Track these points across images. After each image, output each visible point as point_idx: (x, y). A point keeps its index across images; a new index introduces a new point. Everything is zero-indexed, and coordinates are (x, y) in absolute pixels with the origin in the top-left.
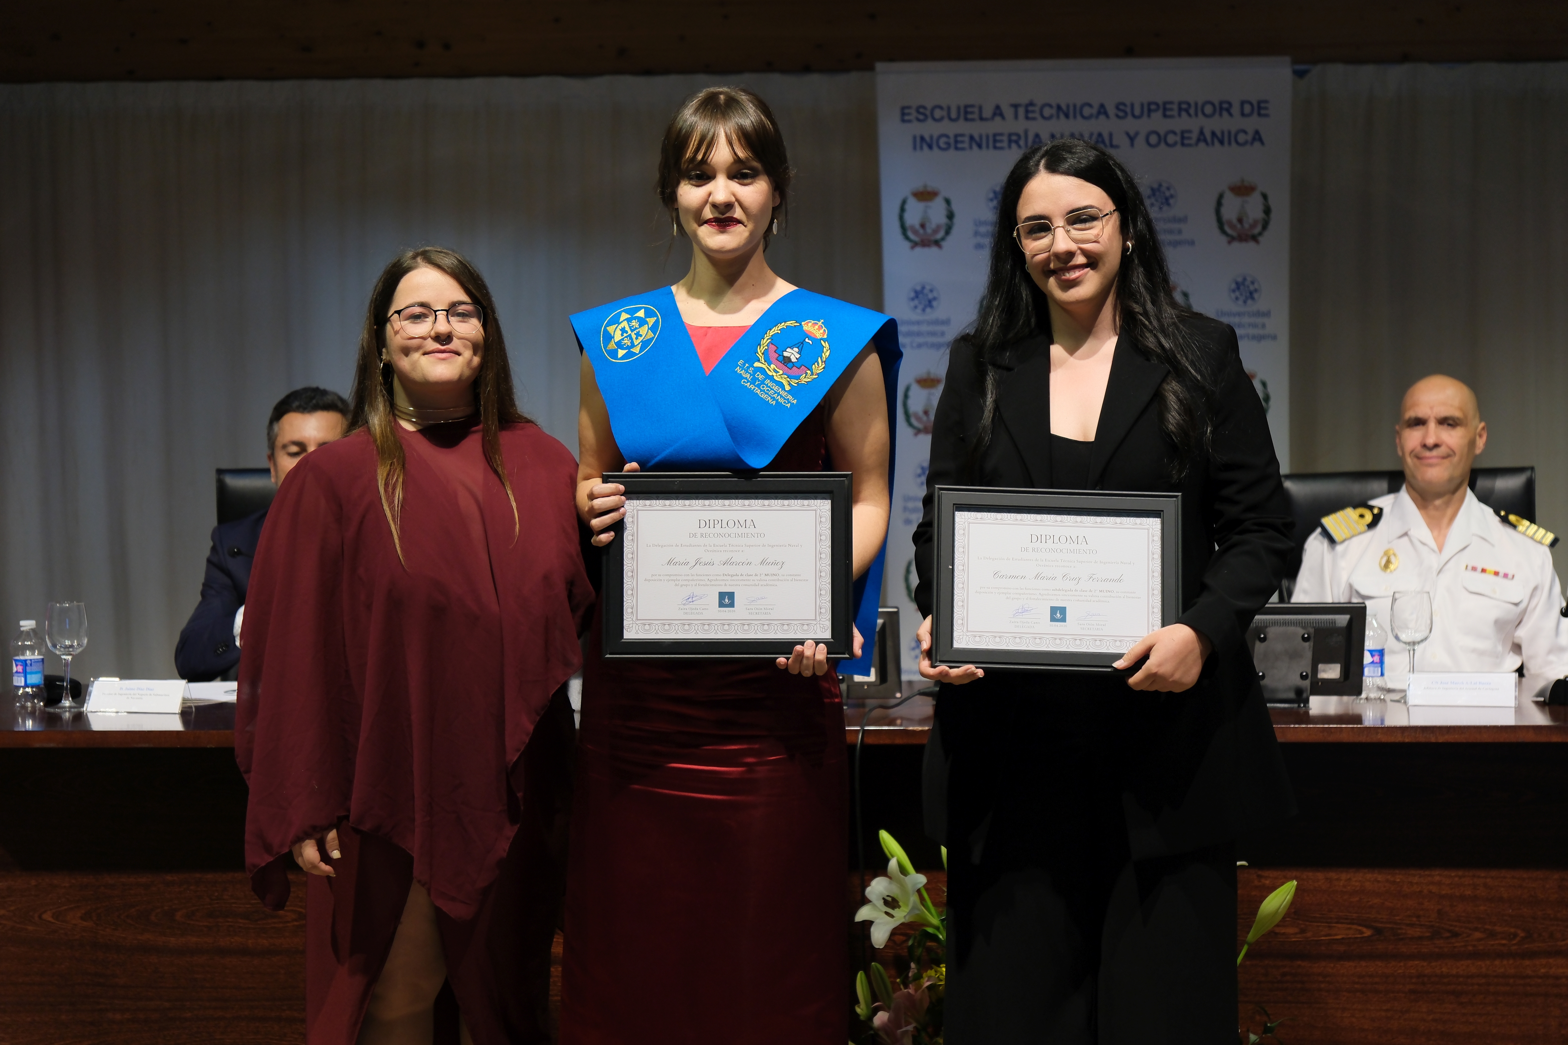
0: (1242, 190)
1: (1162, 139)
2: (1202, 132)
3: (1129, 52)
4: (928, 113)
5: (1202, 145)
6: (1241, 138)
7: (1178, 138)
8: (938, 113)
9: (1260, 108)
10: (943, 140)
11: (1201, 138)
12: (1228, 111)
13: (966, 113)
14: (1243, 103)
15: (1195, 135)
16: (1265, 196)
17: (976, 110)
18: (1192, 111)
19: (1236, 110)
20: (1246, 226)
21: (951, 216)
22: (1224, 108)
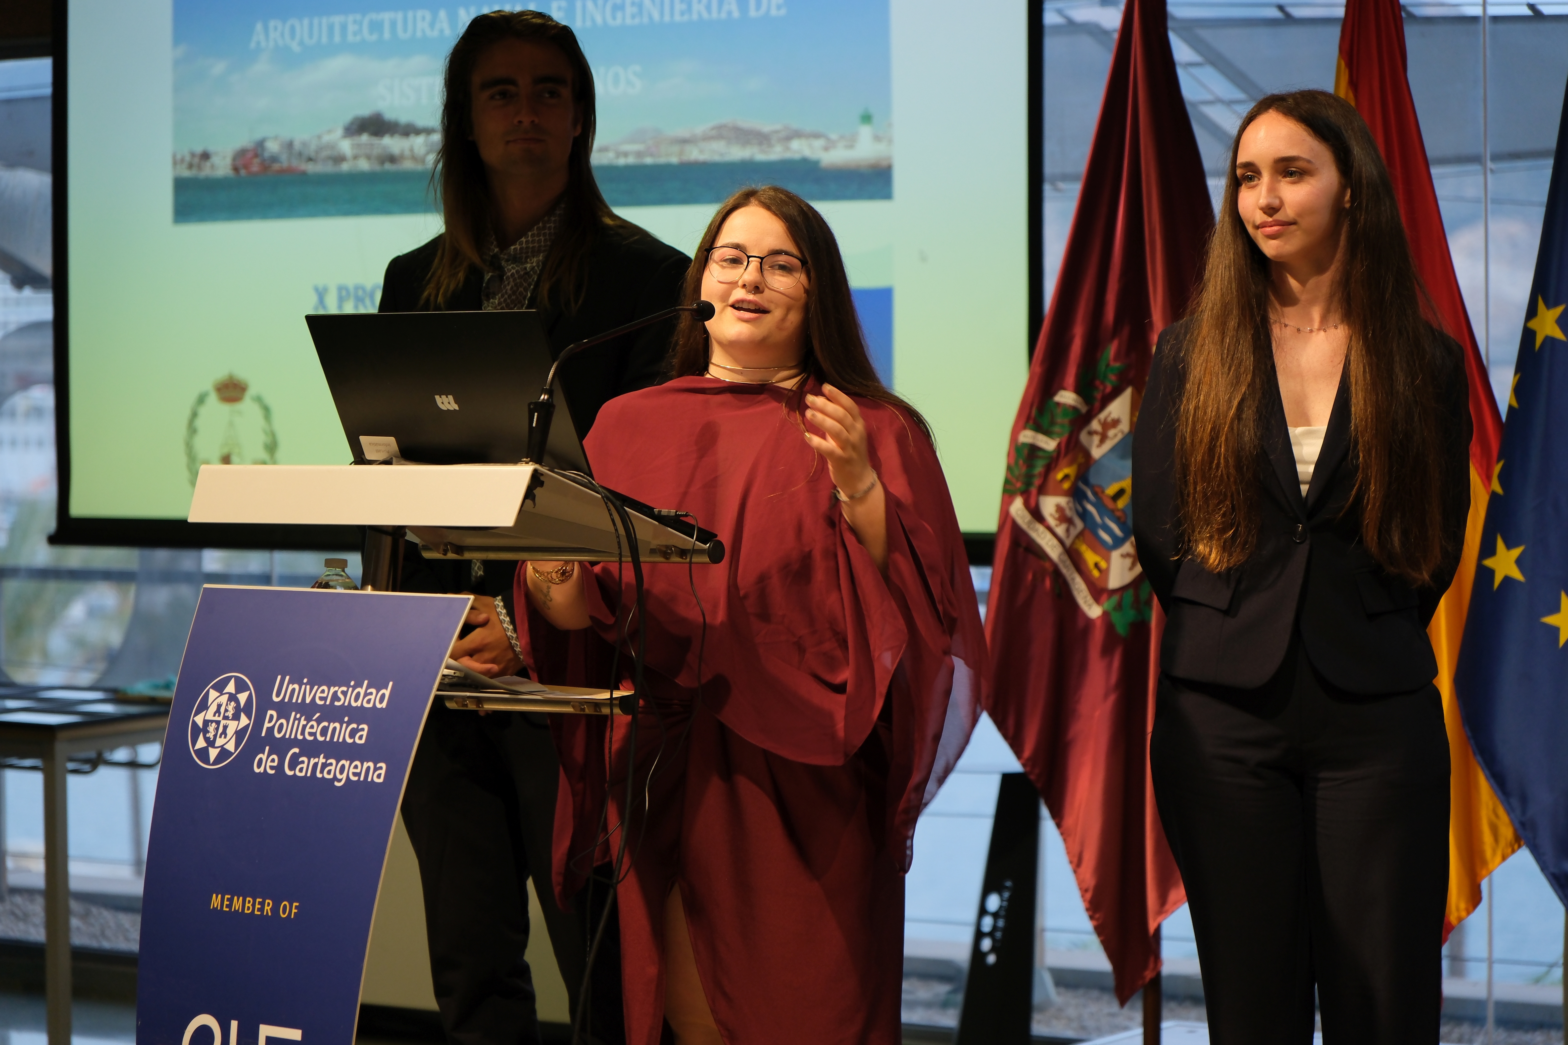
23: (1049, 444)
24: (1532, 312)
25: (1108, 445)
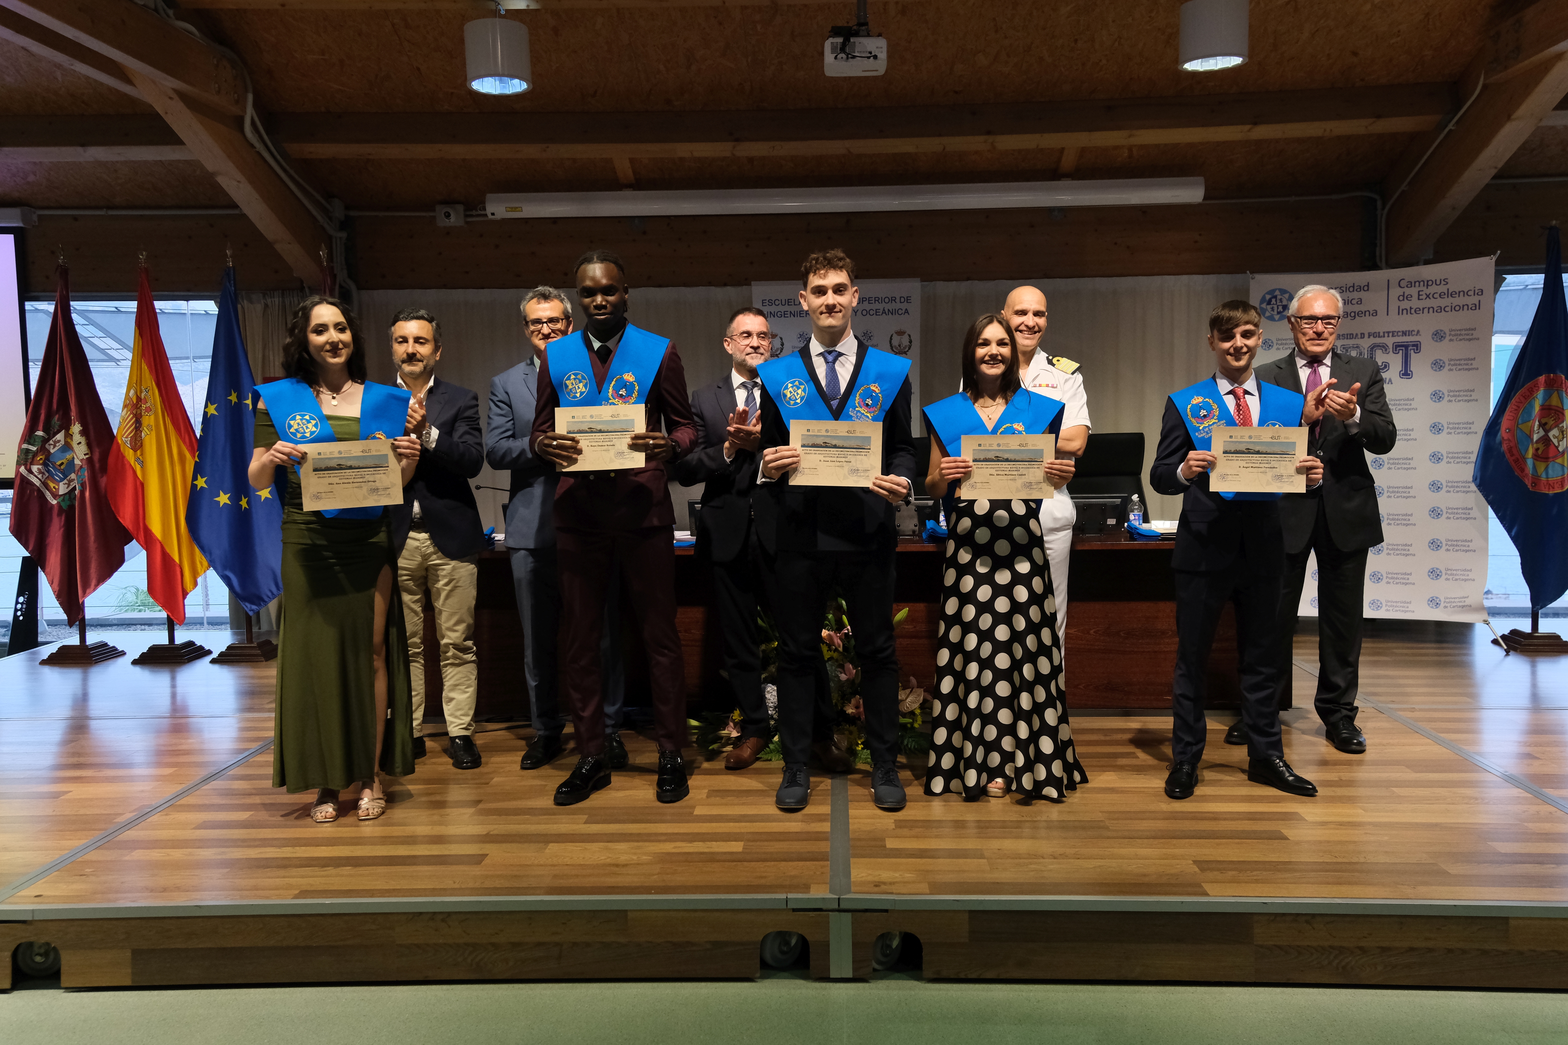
0: (900, 333)
1: (868, 312)
2: (884, 310)
4: (773, 302)
5: (884, 315)
6: (900, 312)
7: (874, 312)
8: (777, 303)
9: (908, 300)
10: (779, 313)
11: (884, 312)
12: (895, 300)
13: (788, 302)
14: (900, 298)
15: (881, 311)
16: (910, 336)
18: (880, 301)
19: (898, 300)
20: (902, 348)
21: (782, 344)
22: (893, 300)
23: (34, 449)
24: (206, 406)
25: (56, 449)
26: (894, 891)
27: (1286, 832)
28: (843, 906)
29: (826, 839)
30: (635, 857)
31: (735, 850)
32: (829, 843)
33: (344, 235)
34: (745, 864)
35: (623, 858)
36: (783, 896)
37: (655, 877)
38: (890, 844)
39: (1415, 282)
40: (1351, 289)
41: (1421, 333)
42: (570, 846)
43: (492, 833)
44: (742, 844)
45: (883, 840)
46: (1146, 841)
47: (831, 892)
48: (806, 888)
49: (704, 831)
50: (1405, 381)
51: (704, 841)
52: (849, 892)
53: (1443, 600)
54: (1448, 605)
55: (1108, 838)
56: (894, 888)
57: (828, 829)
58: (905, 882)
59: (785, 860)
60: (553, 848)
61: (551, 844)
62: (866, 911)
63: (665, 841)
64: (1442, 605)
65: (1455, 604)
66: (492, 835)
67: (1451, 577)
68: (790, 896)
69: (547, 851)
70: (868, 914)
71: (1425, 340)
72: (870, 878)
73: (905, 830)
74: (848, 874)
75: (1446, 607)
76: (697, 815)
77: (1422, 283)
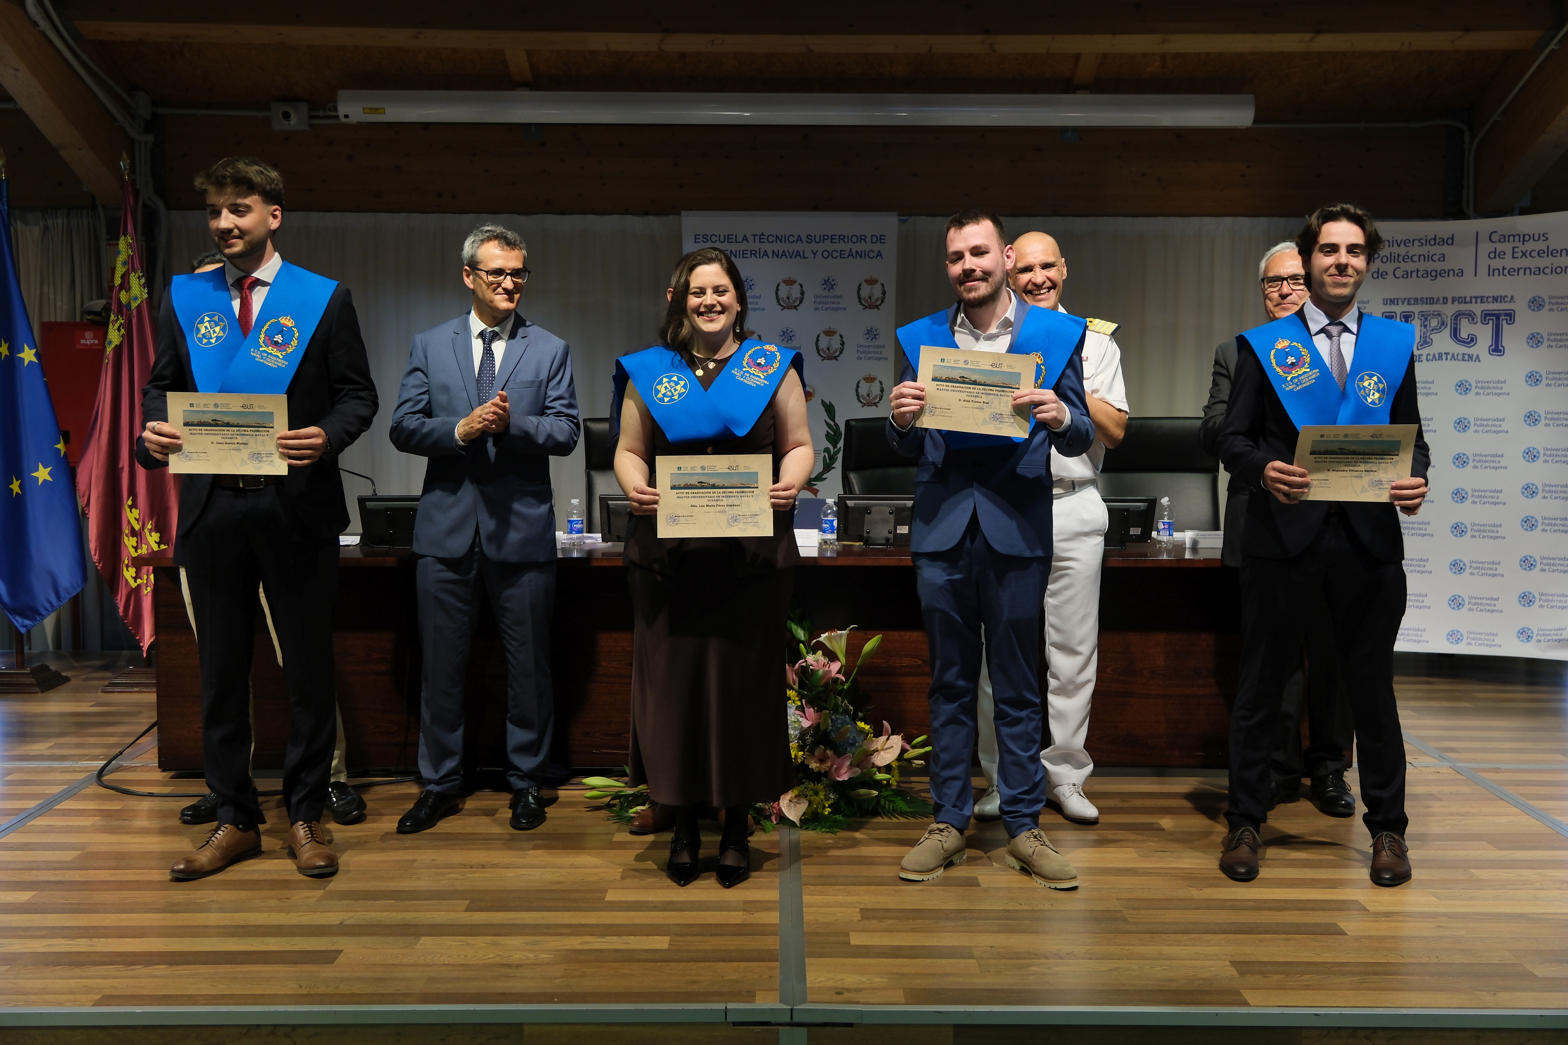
0: (871, 282)
1: (830, 254)
2: (851, 251)
3: (815, 208)
4: (709, 238)
5: (851, 257)
6: (871, 254)
7: (839, 254)
9: (881, 239)
11: (850, 254)
12: (864, 240)
13: (728, 239)
14: (872, 236)
15: (847, 253)
17: (734, 237)
18: (846, 240)
19: (868, 240)
20: (873, 301)
22: (862, 238)
26: (861, 1000)
27: (1343, 925)
28: (796, 1019)
29: (775, 934)
30: (531, 956)
31: (658, 947)
32: (777, 938)
33: (150, 138)
34: (673, 964)
35: (517, 957)
36: (721, 1006)
37: (558, 981)
38: (856, 939)
39: (1509, 236)
40: (1432, 242)
41: (1515, 299)
42: (448, 941)
43: (346, 923)
44: (667, 939)
45: (847, 935)
46: (1173, 936)
47: (781, 1001)
48: (750, 996)
49: (618, 922)
50: (1495, 359)
51: (619, 935)
52: (805, 1001)
53: (1535, 632)
54: (1542, 638)
55: (1127, 932)
56: (860, 997)
57: (777, 921)
58: (874, 989)
59: (723, 961)
60: (426, 943)
61: (423, 938)
62: (826, 1025)
63: (569, 935)
64: (1535, 638)
65: (1549, 638)
66: (346, 925)
67: (1545, 604)
68: (730, 1006)
69: (418, 946)
70: (828, 1029)
71: (1520, 308)
72: (830, 984)
73: (874, 921)
74: (803, 979)
75: (1539, 641)
76: (609, 902)
77: (1517, 238)
